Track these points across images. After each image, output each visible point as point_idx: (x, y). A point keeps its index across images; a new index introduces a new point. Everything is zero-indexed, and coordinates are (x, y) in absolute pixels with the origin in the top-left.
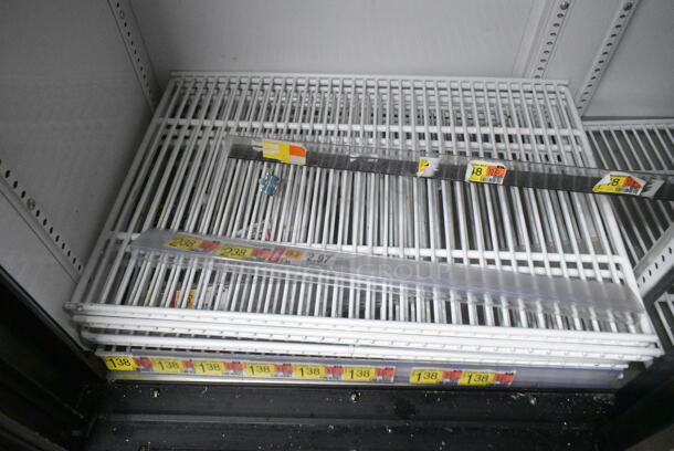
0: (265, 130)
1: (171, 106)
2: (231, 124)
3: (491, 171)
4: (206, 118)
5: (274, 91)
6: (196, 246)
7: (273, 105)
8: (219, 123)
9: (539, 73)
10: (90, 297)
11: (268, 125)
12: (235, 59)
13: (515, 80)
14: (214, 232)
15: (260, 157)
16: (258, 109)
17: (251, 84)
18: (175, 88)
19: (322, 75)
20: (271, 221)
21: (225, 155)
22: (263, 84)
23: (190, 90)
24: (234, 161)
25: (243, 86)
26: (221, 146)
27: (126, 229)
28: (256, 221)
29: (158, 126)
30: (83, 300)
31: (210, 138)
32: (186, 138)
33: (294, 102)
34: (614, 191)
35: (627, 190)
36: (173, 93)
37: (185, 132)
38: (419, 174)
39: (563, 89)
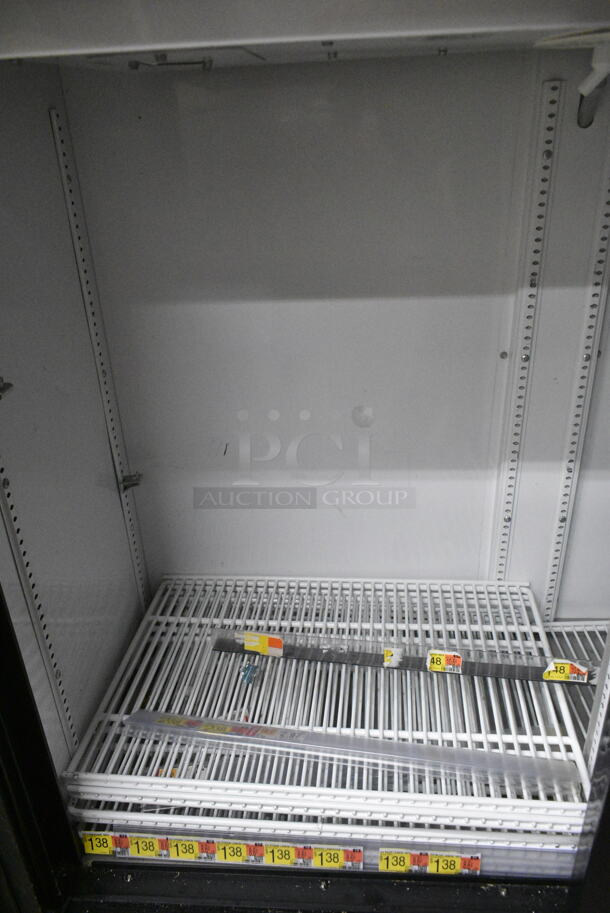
0: (246, 627)
1: (162, 605)
2: (216, 621)
3: (450, 660)
4: (182, 615)
5: (257, 593)
6: (181, 724)
7: (255, 606)
8: (205, 621)
9: (501, 576)
10: (85, 767)
11: (250, 623)
12: (222, 563)
13: (480, 582)
14: (198, 714)
15: (240, 650)
16: (241, 609)
17: (236, 586)
18: (166, 590)
19: (301, 579)
20: (249, 708)
21: (210, 647)
22: (247, 586)
23: (179, 592)
24: (217, 654)
25: (228, 589)
26: (205, 643)
27: (117, 711)
28: (235, 709)
29: (149, 624)
30: (78, 768)
31: (196, 635)
32: (174, 634)
33: (274, 603)
34: (563, 679)
35: (575, 678)
36: (164, 594)
37: (173, 629)
38: (386, 664)
39: (525, 590)
